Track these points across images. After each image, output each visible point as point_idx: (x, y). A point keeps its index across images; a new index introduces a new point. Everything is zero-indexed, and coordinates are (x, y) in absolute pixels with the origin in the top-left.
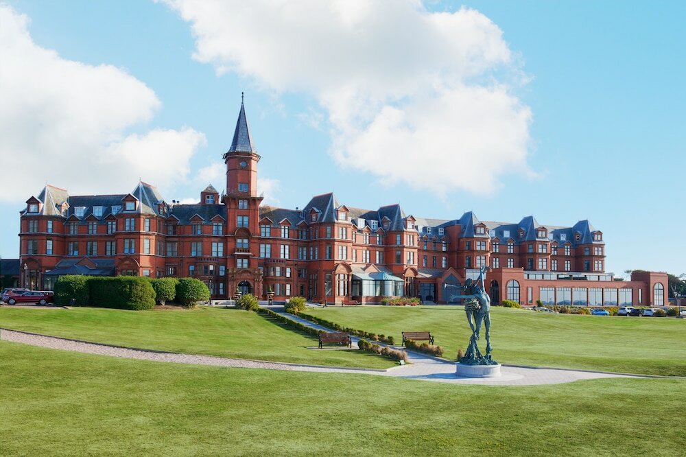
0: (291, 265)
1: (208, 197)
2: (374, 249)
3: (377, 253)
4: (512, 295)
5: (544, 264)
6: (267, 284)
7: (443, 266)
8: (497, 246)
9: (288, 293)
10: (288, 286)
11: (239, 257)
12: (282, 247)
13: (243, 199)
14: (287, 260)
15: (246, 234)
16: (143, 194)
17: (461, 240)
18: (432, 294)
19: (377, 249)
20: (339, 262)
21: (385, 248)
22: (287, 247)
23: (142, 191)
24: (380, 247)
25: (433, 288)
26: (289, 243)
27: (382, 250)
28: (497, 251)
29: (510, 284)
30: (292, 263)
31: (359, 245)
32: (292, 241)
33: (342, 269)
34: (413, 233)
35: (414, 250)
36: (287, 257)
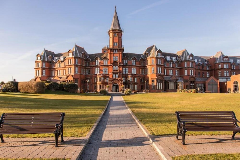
1: (104, 51)
2: (174, 69)
3: (176, 71)
6: (126, 85)
7: (207, 76)
8: (234, 67)
9: (136, 89)
10: (136, 86)
13: (115, 49)
14: (135, 74)
15: (117, 64)
16: (76, 49)
17: (216, 64)
18: (203, 88)
19: (176, 69)
20: (158, 75)
21: (180, 69)
22: (135, 69)
24: (178, 68)
25: (203, 86)
26: (136, 67)
27: (178, 69)
28: (234, 69)
30: (137, 76)
31: (167, 67)
32: (137, 66)
33: (159, 77)
34: (193, 61)
35: (193, 69)
36: (135, 73)
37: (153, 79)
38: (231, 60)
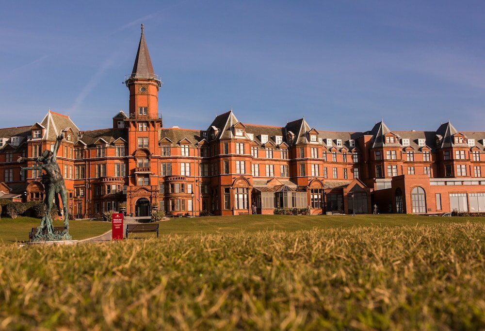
0: (193, 182)
1: (119, 123)
2: (277, 162)
3: (282, 166)
4: (417, 202)
5: (464, 170)
7: (355, 177)
8: (412, 155)
9: (190, 208)
11: (139, 175)
12: (183, 165)
13: (142, 122)
14: (188, 177)
15: (145, 155)
16: (51, 122)
19: (282, 163)
20: (237, 177)
21: (290, 162)
22: (187, 165)
23: (50, 120)
24: (285, 161)
26: (189, 161)
27: (287, 163)
28: (412, 160)
29: (415, 191)
30: (193, 179)
31: (261, 160)
32: (192, 158)
33: (239, 183)
34: (318, 145)
35: (318, 162)
36: (188, 174)
37: (227, 187)
38: (406, 140)
